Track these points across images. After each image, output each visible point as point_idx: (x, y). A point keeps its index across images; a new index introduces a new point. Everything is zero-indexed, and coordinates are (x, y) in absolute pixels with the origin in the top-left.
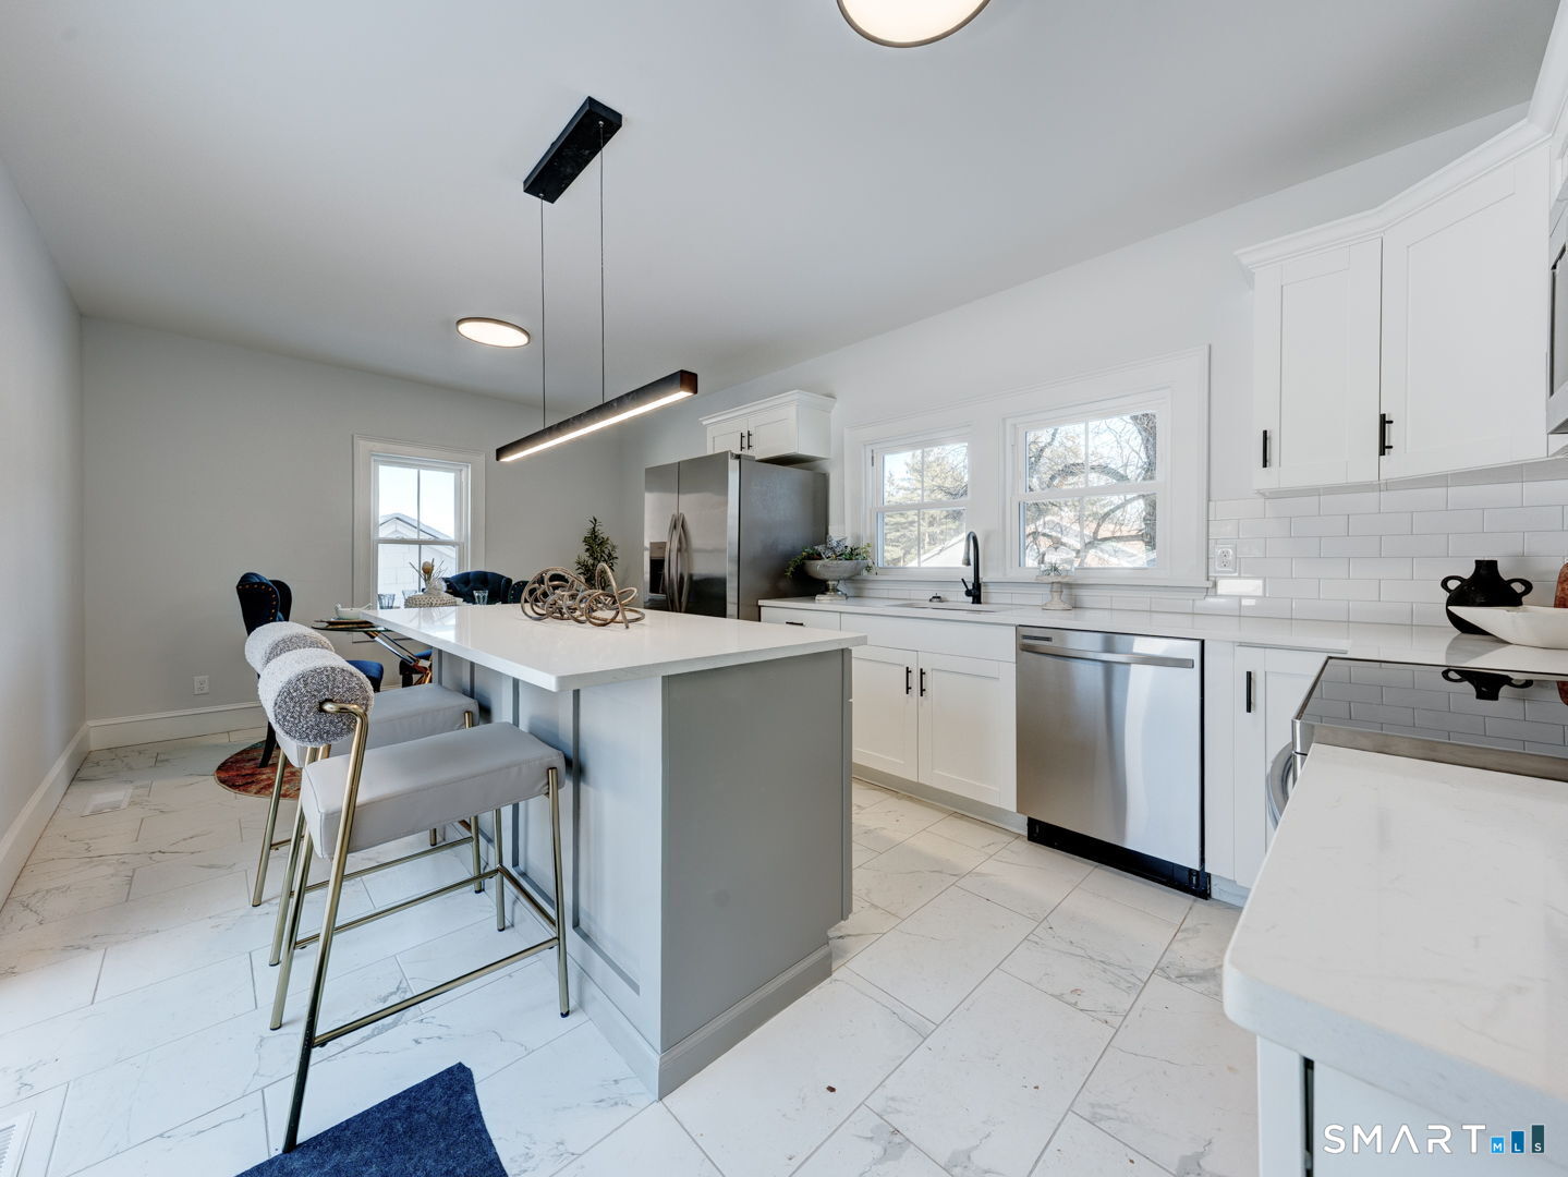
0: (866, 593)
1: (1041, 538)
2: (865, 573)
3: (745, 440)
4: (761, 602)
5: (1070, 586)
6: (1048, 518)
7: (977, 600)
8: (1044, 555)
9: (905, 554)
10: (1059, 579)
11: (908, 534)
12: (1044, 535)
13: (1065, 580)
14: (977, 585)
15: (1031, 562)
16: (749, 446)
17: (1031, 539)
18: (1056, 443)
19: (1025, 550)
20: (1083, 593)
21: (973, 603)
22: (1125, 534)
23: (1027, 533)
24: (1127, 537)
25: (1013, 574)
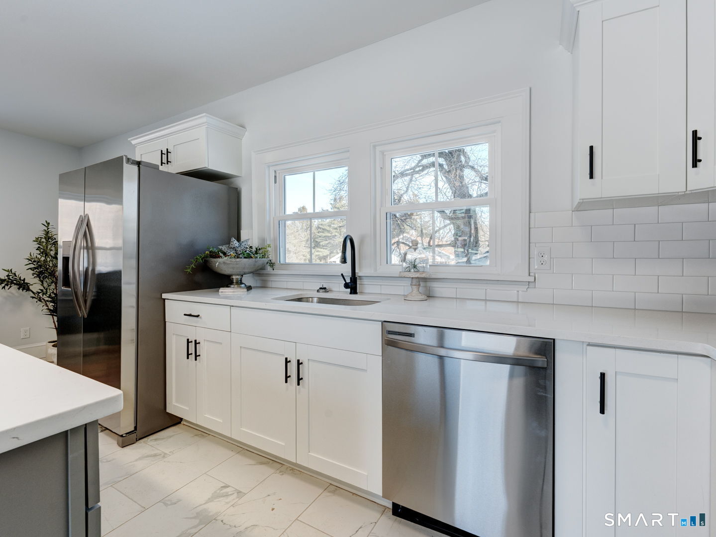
0: (270, 284)
1: (401, 245)
2: (269, 269)
3: (164, 157)
4: (164, 296)
5: (425, 280)
6: (405, 235)
7: (354, 291)
8: (405, 254)
9: (330, 253)
10: (418, 275)
11: (332, 242)
12: (403, 243)
13: (423, 276)
14: (354, 279)
15: (395, 259)
16: (168, 162)
17: (396, 245)
18: (410, 193)
19: (391, 253)
20: (435, 285)
21: (351, 293)
22: (444, 243)
23: (393, 242)
24: (445, 245)
25: (383, 270)
